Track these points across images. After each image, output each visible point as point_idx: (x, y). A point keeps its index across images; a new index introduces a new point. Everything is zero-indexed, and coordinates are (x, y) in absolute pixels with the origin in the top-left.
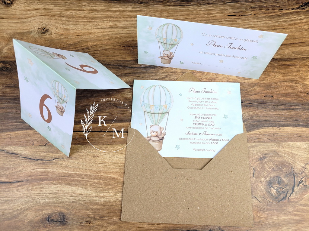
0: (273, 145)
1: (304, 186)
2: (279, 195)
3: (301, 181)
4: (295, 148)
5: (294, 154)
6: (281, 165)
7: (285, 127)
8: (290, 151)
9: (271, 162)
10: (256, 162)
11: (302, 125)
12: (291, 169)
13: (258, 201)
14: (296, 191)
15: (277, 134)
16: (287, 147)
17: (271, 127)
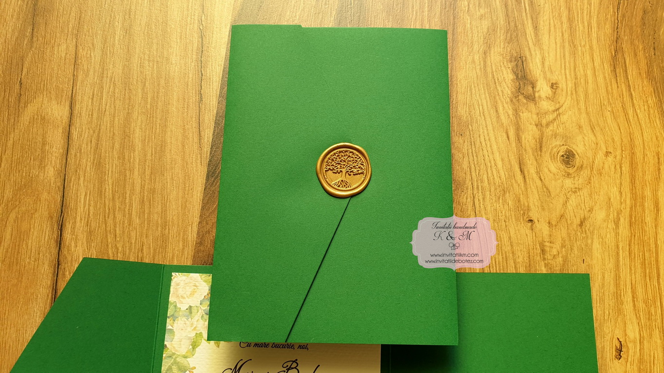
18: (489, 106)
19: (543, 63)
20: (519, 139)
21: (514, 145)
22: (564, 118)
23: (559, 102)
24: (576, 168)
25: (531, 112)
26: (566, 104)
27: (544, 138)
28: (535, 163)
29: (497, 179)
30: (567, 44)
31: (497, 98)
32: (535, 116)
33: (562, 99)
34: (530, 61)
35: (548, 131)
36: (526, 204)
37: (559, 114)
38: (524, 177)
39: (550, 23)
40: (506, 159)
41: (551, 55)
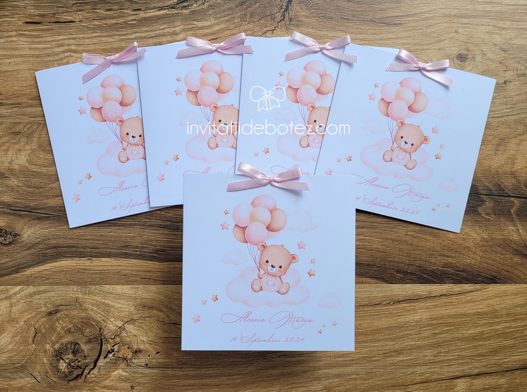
0: (75, 289)
1: (114, 358)
2: (71, 372)
3: (111, 349)
4: (112, 295)
5: (108, 305)
6: (83, 324)
7: (102, 259)
8: (103, 301)
9: (67, 319)
10: (42, 318)
11: (132, 255)
12: (98, 330)
13: (35, 381)
14: (101, 366)
15: (84, 271)
16: (99, 294)
17: (77, 259)
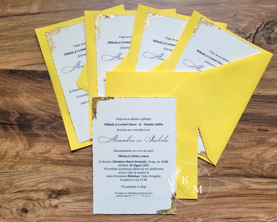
18: (46, 180)
19: (66, 203)
20: (32, 191)
21: (29, 189)
22: (42, 210)
23: (49, 208)
24: (21, 213)
25: (44, 196)
26: (49, 211)
27: (33, 201)
28: (22, 197)
29: (14, 182)
30: (76, 213)
31: (50, 183)
32: (42, 198)
33: (50, 209)
34: (67, 197)
35: (36, 203)
36: (5, 193)
37: (43, 208)
38: (16, 192)
39: (86, 206)
40: (23, 186)
41: (71, 206)
